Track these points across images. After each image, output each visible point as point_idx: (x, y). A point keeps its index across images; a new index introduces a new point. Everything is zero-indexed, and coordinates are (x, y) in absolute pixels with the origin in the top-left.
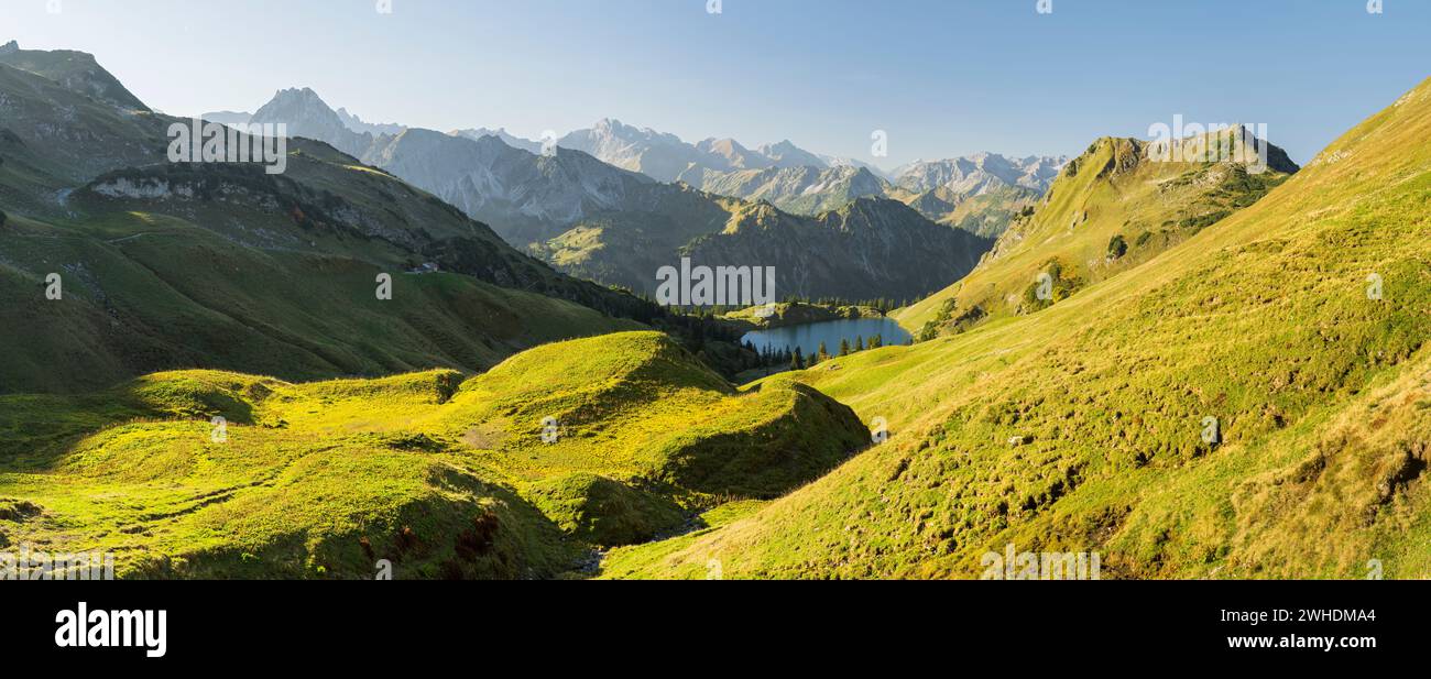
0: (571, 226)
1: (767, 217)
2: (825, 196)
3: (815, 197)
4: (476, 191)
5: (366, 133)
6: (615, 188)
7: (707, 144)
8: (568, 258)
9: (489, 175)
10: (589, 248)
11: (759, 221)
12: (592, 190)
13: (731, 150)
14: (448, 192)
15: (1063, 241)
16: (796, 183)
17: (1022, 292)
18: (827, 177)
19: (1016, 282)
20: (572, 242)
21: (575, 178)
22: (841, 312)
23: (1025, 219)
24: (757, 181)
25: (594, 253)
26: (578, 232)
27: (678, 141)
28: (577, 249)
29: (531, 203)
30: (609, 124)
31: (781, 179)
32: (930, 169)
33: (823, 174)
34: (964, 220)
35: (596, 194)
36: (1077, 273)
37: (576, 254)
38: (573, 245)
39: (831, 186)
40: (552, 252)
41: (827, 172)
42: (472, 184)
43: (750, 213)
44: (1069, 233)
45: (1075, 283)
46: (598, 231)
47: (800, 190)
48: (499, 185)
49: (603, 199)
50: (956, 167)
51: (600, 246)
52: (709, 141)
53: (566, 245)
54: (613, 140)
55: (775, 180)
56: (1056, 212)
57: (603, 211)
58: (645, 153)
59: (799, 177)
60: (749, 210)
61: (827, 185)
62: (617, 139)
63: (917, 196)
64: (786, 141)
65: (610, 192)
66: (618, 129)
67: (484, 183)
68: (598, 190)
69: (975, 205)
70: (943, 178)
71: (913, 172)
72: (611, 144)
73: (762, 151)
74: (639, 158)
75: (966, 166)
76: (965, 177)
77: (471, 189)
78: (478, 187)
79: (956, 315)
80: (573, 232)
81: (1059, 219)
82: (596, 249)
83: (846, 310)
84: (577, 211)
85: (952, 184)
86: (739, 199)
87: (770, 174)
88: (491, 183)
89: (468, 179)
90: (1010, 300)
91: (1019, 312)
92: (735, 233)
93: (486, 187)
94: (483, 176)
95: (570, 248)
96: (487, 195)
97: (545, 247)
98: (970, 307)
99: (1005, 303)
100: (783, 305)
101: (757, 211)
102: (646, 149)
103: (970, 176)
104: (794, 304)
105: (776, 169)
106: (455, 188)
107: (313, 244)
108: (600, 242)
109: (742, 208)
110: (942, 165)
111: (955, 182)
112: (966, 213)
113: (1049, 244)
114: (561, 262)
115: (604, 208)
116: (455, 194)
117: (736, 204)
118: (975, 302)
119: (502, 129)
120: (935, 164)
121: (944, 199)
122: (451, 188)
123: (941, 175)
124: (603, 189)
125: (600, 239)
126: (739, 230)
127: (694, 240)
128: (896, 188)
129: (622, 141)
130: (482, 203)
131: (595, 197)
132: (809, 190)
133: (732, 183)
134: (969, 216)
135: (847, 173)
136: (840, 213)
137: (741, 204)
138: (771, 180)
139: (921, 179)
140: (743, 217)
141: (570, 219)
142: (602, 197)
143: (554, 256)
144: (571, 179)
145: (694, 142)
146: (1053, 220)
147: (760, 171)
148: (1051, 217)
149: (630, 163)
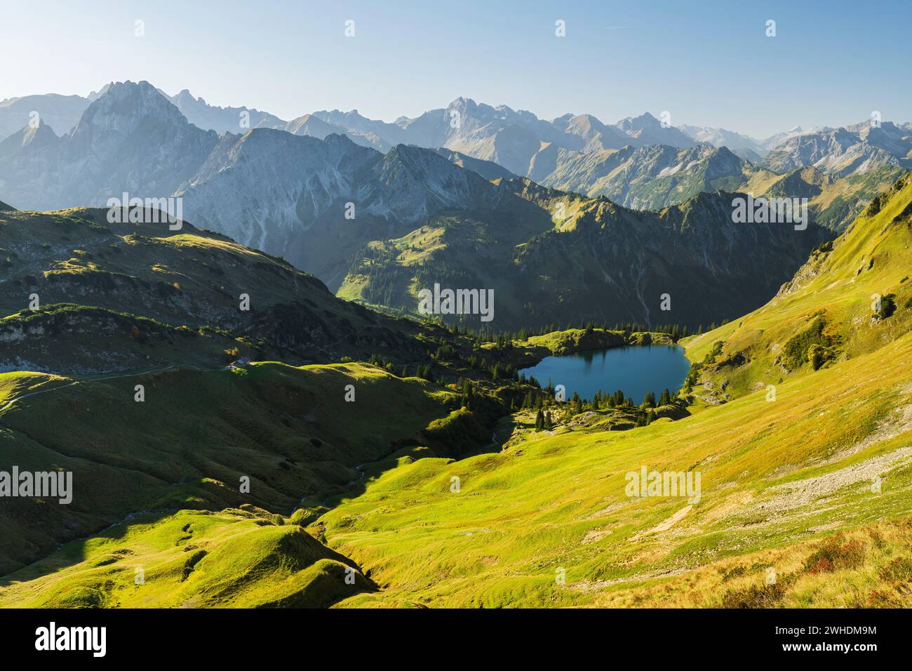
0: (416, 225)
1: (605, 215)
2: (682, 178)
3: (671, 180)
4: (324, 192)
5: (211, 131)
6: (460, 185)
7: (564, 121)
8: (413, 258)
9: (337, 175)
10: (432, 249)
11: (597, 220)
12: (437, 188)
13: (589, 126)
14: (296, 192)
15: (844, 289)
16: (651, 163)
17: (784, 343)
18: (685, 157)
19: (782, 331)
20: (416, 243)
21: (419, 176)
22: (634, 338)
23: (823, 255)
24: (613, 162)
25: (437, 254)
26: (423, 232)
27: (533, 117)
28: (421, 250)
29: (379, 202)
30: (463, 102)
31: (637, 160)
32: (803, 143)
33: (680, 155)
34: (831, 204)
35: (441, 191)
36: (839, 330)
37: (421, 255)
38: (418, 246)
39: (687, 168)
40: (398, 252)
41: (685, 152)
42: (320, 185)
43: (589, 210)
44: (852, 281)
45: (834, 341)
46: (440, 232)
47: (655, 171)
48: (347, 185)
49: (446, 196)
50: (834, 140)
51: (442, 246)
52: (568, 117)
53: (411, 246)
54: (467, 120)
55: (631, 161)
56: (846, 255)
57: (446, 209)
58: (499, 133)
59: (654, 158)
60: (588, 207)
61: (685, 166)
62: (472, 120)
63: (781, 177)
64: (647, 114)
65: (455, 189)
66: (472, 110)
67: (331, 183)
68: (444, 188)
69: (847, 186)
70: (819, 153)
71: (784, 147)
72: (467, 125)
73: (621, 127)
74: (493, 138)
75: (846, 137)
76: (844, 150)
77: (319, 189)
78: (326, 187)
79: (719, 359)
80: (418, 232)
81: (848, 262)
82: (439, 250)
83: (639, 335)
84: (422, 211)
85: (827, 159)
86: (580, 195)
87: (625, 154)
88: (338, 183)
89: (316, 180)
90: (773, 349)
91: (778, 362)
92: (573, 231)
93: (334, 187)
94: (331, 175)
95: (414, 249)
96: (335, 196)
97: (391, 248)
98: (733, 353)
99: (769, 351)
100: (579, 332)
101: (597, 208)
102: (500, 130)
103: (851, 149)
104: (590, 331)
105: (631, 149)
106: (303, 189)
107: (148, 357)
108: (442, 242)
109: (582, 205)
110: (817, 137)
111: (832, 157)
112: (836, 195)
113: (831, 290)
114: (405, 263)
115: (448, 205)
116: (302, 194)
117: (577, 200)
118: (741, 348)
119: (356, 111)
120: (810, 137)
121: (810, 182)
122: (299, 189)
123: (816, 150)
124: (447, 186)
125: (443, 239)
126: (577, 227)
127: (533, 239)
128: (758, 170)
129: (476, 121)
130: (330, 203)
131: (440, 195)
132: (666, 172)
133: (587, 164)
134: (839, 199)
135: (706, 153)
136: (682, 208)
137: (581, 201)
138: (626, 160)
139: (792, 154)
140: (582, 214)
141: (416, 218)
142: (446, 194)
143: (399, 257)
144: (416, 179)
145: (550, 118)
146: (842, 264)
147: (615, 151)
148: (842, 258)
149: (482, 148)
